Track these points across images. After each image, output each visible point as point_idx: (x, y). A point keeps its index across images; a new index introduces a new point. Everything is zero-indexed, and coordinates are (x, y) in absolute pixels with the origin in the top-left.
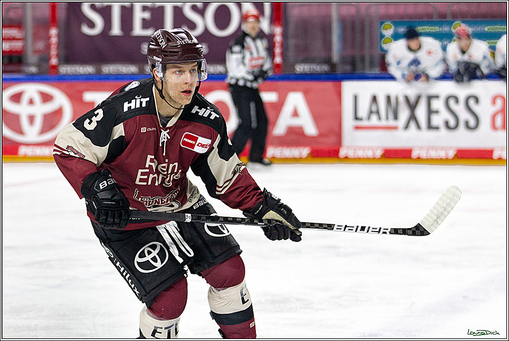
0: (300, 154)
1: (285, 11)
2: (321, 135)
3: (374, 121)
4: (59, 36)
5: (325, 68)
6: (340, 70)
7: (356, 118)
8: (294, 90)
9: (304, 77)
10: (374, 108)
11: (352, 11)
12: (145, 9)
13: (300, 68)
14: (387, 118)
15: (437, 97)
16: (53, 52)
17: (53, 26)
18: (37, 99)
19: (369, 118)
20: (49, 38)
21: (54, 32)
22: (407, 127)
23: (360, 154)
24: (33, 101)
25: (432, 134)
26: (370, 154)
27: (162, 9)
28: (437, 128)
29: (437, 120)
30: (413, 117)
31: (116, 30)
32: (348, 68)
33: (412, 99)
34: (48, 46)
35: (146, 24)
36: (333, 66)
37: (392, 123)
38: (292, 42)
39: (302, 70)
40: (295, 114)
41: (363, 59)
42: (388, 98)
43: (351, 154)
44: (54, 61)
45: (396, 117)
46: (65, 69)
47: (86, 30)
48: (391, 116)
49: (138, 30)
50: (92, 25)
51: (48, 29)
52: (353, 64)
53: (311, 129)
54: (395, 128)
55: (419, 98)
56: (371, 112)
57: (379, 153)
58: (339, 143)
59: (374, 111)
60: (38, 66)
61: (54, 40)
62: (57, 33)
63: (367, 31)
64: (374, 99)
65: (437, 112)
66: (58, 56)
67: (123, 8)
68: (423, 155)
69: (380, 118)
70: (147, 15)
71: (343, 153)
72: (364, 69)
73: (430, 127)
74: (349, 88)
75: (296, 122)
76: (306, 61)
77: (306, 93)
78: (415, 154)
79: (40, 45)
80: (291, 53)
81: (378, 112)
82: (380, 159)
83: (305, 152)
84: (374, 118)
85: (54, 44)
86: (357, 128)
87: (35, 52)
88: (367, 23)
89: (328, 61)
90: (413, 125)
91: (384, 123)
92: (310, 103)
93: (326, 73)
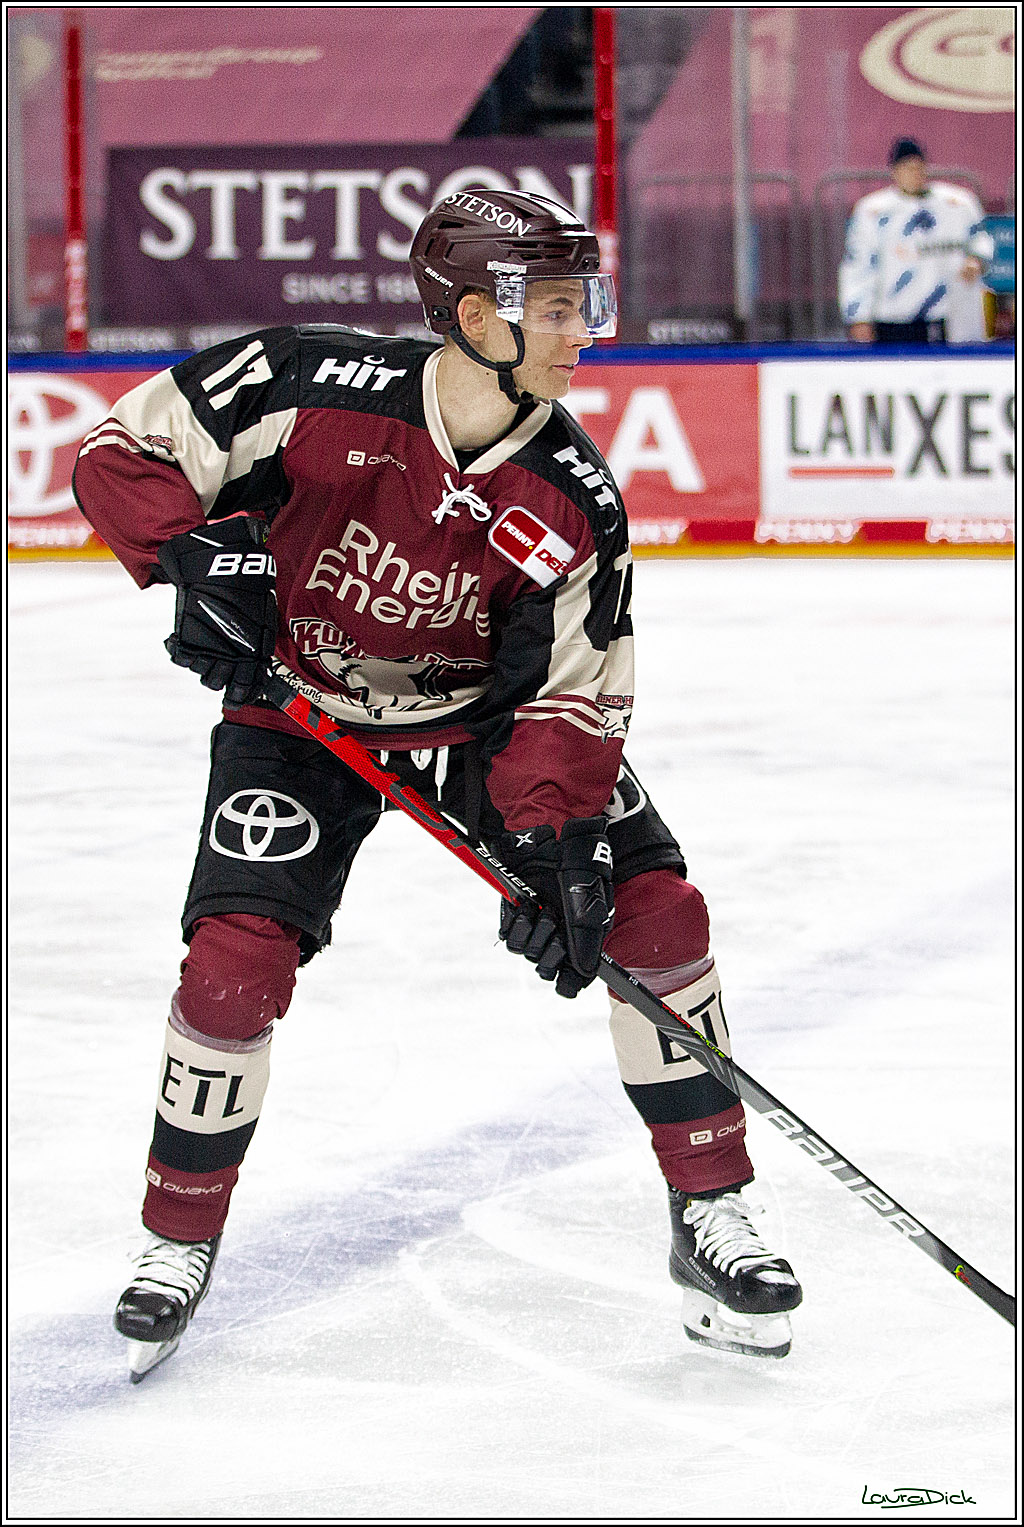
0: (663, 533)
1: (625, 196)
2: (713, 490)
3: (837, 455)
4: (88, 260)
5: (720, 331)
6: (755, 335)
7: (795, 449)
8: (648, 383)
9: (669, 353)
10: (836, 427)
11: (783, 195)
12: (290, 194)
13: (661, 332)
14: (867, 448)
15: (984, 398)
16: (76, 299)
17: (74, 238)
18: (38, 411)
19: (824, 448)
20: (65, 265)
21: (76, 251)
22: (914, 468)
23: (805, 533)
24: (28, 414)
25: (975, 485)
26: (826, 533)
27: (330, 195)
28: (985, 472)
29: (986, 453)
30: (928, 446)
31: (224, 246)
32: (773, 331)
33: (927, 404)
34: (63, 286)
35: (293, 231)
36: (738, 326)
37: (878, 459)
38: (640, 270)
39: (665, 336)
40: (651, 440)
41: (808, 310)
42: (870, 401)
43: (782, 534)
44: (77, 321)
45: (888, 445)
46: (105, 341)
47: (152, 246)
48: (876, 443)
49: (274, 246)
50: (166, 234)
51: (63, 244)
52: (786, 322)
53: (687, 477)
54: (888, 472)
55: (941, 401)
56: (829, 435)
57: (848, 532)
58: (755, 508)
59: (836, 433)
60: (41, 332)
61: (77, 271)
62: (84, 253)
63: (817, 240)
64: (837, 404)
65: (985, 433)
66: (87, 307)
67: (239, 193)
68: (953, 533)
69: (849, 449)
70: (295, 210)
71: (763, 532)
72: (811, 331)
73: (969, 468)
74: (779, 378)
75: (651, 460)
76: (673, 314)
77: (675, 390)
78: (933, 533)
79: (45, 284)
80: (637, 298)
81: (845, 435)
82: (852, 544)
83: (674, 530)
84: (837, 448)
85: (76, 281)
86: (797, 473)
87: (34, 300)
88: (816, 225)
89: (728, 315)
90: (928, 465)
91: (859, 460)
92: (686, 414)
93: (723, 345)
